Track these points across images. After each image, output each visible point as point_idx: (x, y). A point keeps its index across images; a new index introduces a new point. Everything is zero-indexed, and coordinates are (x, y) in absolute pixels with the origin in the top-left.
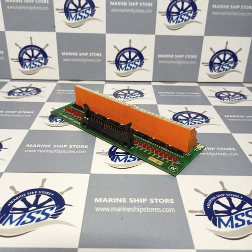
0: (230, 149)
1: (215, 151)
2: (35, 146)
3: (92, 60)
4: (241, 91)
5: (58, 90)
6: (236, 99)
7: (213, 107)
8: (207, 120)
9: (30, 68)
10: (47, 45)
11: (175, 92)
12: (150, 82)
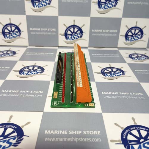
0: (139, 94)
1: (129, 95)
2: (8, 91)
3: (50, 33)
4: (145, 54)
5: (27, 53)
6: (142, 59)
7: (127, 64)
8: (123, 73)
9: (10, 38)
10: (20, 23)
11: (103, 54)
12: (87, 47)
